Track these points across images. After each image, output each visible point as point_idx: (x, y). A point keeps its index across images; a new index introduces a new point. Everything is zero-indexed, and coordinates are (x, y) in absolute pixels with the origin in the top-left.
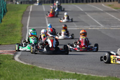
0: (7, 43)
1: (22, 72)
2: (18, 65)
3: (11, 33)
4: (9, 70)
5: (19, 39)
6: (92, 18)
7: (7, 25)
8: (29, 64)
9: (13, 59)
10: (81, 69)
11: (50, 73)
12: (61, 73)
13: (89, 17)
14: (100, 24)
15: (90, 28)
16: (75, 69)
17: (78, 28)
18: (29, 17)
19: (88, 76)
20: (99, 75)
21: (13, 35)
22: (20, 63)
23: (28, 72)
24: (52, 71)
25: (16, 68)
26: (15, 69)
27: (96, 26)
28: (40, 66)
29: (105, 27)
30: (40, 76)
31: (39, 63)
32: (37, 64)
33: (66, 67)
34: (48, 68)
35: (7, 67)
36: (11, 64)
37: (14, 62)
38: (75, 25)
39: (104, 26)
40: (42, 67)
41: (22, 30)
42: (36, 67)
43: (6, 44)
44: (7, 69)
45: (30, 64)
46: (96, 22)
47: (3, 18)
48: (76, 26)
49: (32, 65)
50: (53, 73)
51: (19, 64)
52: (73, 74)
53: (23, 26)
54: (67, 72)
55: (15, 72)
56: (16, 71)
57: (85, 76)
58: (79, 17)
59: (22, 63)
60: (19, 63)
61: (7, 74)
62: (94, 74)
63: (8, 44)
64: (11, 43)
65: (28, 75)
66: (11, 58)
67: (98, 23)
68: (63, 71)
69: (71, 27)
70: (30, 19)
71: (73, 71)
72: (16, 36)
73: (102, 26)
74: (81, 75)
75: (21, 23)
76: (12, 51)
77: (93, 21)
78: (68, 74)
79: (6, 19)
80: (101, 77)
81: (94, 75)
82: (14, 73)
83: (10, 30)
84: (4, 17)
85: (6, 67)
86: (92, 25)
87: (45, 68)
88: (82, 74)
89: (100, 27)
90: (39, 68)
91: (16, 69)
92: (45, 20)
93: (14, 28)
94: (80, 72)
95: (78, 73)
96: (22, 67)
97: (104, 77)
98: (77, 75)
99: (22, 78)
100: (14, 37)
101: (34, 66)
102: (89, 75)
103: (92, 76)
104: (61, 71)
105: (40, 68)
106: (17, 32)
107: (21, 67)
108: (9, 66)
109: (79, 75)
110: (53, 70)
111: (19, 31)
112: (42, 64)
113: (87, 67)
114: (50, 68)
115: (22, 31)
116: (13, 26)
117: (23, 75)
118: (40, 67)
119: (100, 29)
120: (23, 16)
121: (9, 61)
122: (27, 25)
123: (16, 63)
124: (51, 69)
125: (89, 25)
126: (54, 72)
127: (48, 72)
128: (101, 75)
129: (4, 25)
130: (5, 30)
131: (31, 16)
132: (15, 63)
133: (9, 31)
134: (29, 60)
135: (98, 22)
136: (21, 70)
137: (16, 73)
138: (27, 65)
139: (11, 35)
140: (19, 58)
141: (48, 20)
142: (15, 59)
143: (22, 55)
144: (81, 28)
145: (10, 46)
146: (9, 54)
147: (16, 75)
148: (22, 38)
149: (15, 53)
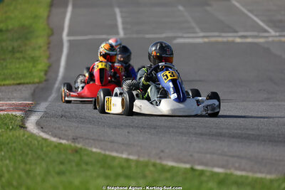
0: (7, 82)
1: (44, 164)
2: (35, 144)
3: (18, 52)
4: (10, 160)
5: (41, 71)
6: (246, 12)
7: (7, 30)
8: (64, 142)
9: (23, 127)
10: (208, 156)
11: (122, 167)
12: (152, 168)
13: (235, 6)
14: (266, 27)
15: (238, 40)
16: (191, 156)
17: (206, 40)
18: (70, 9)
19: (226, 174)
20: (255, 172)
21: (24, 58)
22: (39, 139)
23: (62, 163)
24: (127, 160)
25: (30, 152)
26: (27, 154)
27: (255, 33)
28: (96, 147)
29: (280, 36)
30: (95, 174)
31: (93, 140)
32: (87, 141)
33: (167, 151)
34: (117, 151)
35: (5, 150)
36: (14, 142)
37: (24, 135)
38: (198, 30)
39: (277, 34)
40: (101, 148)
41: (49, 43)
42: (85, 150)
43: (4, 85)
44: (3, 156)
45: (68, 140)
46: (257, 23)
48: (201, 34)
49: (73, 145)
50: (129, 167)
51: (36, 142)
52: (186, 169)
53: (52, 34)
54: (170, 164)
55: (26, 163)
56: (27, 160)
57: (218, 174)
58: (208, 8)
59: (46, 140)
60: (36, 139)
62: (244, 170)
63: (8, 85)
64: (18, 82)
65: (60, 173)
66: (16, 123)
67: (261, 24)
68: (158, 161)
69: (185, 35)
70: (73, 13)
71: (185, 162)
72: (34, 60)
73: (272, 33)
74: (208, 174)
75: (48, 24)
76: (21, 105)
77: (249, 17)
78: (173, 168)
79: (6, 13)
80: (261, 179)
81: (244, 173)
82: (22, 165)
83: (16, 44)
85: (2, 150)
86: (247, 31)
87: (107, 153)
88: (209, 169)
89: (267, 37)
90: (92, 152)
91: (30, 157)
92: (114, 15)
93: (26, 39)
94: (206, 165)
95: (199, 168)
96: (44, 149)
97: (269, 177)
98: (197, 173)
99: (43, 181)
100: (26, 64)
101: (79, 146)
102: (228, 172)
103: (237, 176)
104: (153, 160)
105: (95, 153)
106: (34, 49)
107: (42, 150)
108: (11, 148)
109: (202, 173)
110: (131, 157)
111: (40, 47)
112: (101, 141)
113: (226, 150)
114: (122, 153)
115: (48, 48)
116: (25, 33)
117: (48, 172)
118: (94, 150)
119: (267, 42)
120: (51, 5)
121: (11, 134)
122: (62, 29)
123: (30, 139)
124: (124, 156)
125: (236, 32)
126: (133, 165)
127: (116, 163)
128: (261, 172)
130: (4, 44)
131: (74, 6)
132: (27, 139)
133: (13, 48)
134: (66, 131)
135: (263, 21)
136: (43, 159)
137: (28, 167)
138: (61, 144)
139: (19, 59)
140: (38, 124)
141: (122, 17)
142: (26, 128)
143: (46, 115)
144: (213, 39)
145: (16, 90)
146: (10, 113)
147: (27, 173)
148: (49, 67)
149: (29, 111)
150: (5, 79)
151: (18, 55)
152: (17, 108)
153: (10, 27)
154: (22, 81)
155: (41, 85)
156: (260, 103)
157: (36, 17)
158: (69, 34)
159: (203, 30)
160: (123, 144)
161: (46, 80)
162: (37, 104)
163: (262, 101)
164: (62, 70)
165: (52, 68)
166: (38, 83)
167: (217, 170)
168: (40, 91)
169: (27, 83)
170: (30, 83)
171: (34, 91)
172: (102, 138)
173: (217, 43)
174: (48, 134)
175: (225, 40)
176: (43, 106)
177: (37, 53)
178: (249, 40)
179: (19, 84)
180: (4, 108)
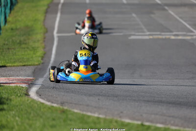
0: (16, 64)
1: (41, 120)
2: (35, 107)
3: (24, 43)
4: (19, 117)
5: (39, 56)
6: (178, 18)
7: (17, 29)
8: (55, 105)
9: (27, 94)
10: (153, 116)
11: (95, 123)
13: (171, 14)
14: (192, 29)
15: (173, 37)
16: (141, 115)
17: (151, 37)
18: (59, 15)
19: (165, 128)
20: (184, 127)
21: (28, 48)
22: (38, 103)
23: (54, 119)
24: (98, 118)
26: (30, 113)
27: (185, 33)
28: (77, 109)
31: (75, 104)
32: (71, 105)
33: (125, 112)
34: (91, 112)
35: (15, 110)
36: (21, 105)
37: (28, 100)
38: (145, 30)
40: (80, 110)
41: (45, 38)
42: (70, 111)
43: (14, 66)
44: (14, 114)
45: (57, 104)
46: (185, 26)
47: (9, 16)
48: (148, 33)
49: (61, 107)
50: (100, 123)
51: (36, 105)
52: (138, 124)
53: (47, 32)
54: (127, 121)
55: (29, 119)
56: (30, 117)
57: (159, 128)
59: (43, 103)
60: (37, 103)
61: (15, 124)
62: (177, 125)
63: (18, 66)
64: (24, 64)
65: (53, 127)
66: (23, 92)
67: (188, 26)
68: (119, 119)
69: (137, 34)
70: (61, 18)
71: (137, 120)
72: (34, 49)
74: (152, 128)
75: (44, 25)
76: (25, 80)
77: (180, 22)
78: (128, 124)
79: (15, 17)
81: (177, 128)
82: (27, 121)
83: (22, 39)
84: (10, 13)
85: (13, 110)
86: (178, 31)
87: (84, 113)
88: (154, 125)
89: (192, 36)
90: (74, 112)
91: (32, 115)
93: (29, 35)
94: (151, 122)
95: (147, 124)
96: (42, 110)
98: (145, 128)
100: (29, 52)
101: (65, 108)
102: (167, 127)
104: (115, 118)
105: (76, 113)
106: (35, 42)
107: (40, 110)
108: (19, 109)
109: (149, 127)
110: (101, 116)
111: (38, 41)
112: (80, 105)
113: (165, 112)
114: (94, 113)
115: (44, 41)
116: (28, 31)
117: (44, 126)
118: (76, 111)
119: (192, 39)
120: (46, 12)
121: (19, 99)
122: (54, 29)
123: (32, 103)
124: (96, 115)
125: (172, 32)
126: (102, 121)
127: (90, 120)
128: (190, 128)
129: (12, 29)
130: (14, 38)
131: (62, 13)
132: (30, 103)
133: (20, 41)
134: (57, 98)
136: (41, 117)
137: (31, 122)
138: (53, 106)
139: (24, 48)
140: (38, 93)
142: (29, 95)
143: (43, 87)
144: (156, 37)
145: (22, 70)
146: (18, 85)
147: (30, 126)
148: (45, 54)
149: (31, 84)
150: (14, 62)
151: (23, 46)
152: (23, 82)
153: (18, 27)
154: (26, 64)
155: (39, 67)
156: (187, 80)
157: (36, 20)
158: (58, 32)
159: (149, 31)
160: (95, 107)
161: (43, 63)
162: (37, 79)
163: (188, 79)
164: (53, 56)
165: (46, 55)
166: (37, 65)
167: (159, 125)
168: (39, 71)
169: (30, 65)
170: (32, 65)
171: (35, 70)
172: (81, 103)
173: (159, 39)
174: (44, 100)
175: (164, 37)
176: (40, 81)
177: (36, 45)
178: (180, 37)
179: (24, 66)
180: (14, 82)
